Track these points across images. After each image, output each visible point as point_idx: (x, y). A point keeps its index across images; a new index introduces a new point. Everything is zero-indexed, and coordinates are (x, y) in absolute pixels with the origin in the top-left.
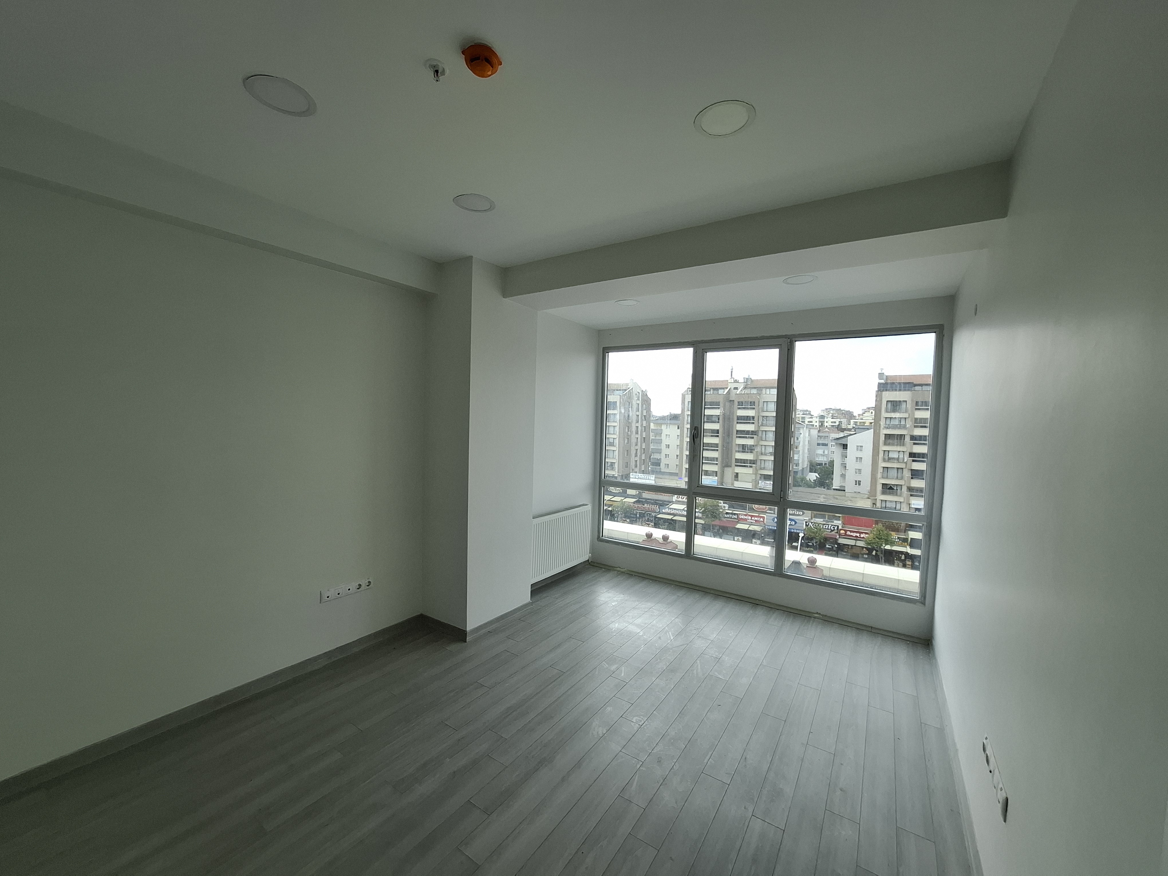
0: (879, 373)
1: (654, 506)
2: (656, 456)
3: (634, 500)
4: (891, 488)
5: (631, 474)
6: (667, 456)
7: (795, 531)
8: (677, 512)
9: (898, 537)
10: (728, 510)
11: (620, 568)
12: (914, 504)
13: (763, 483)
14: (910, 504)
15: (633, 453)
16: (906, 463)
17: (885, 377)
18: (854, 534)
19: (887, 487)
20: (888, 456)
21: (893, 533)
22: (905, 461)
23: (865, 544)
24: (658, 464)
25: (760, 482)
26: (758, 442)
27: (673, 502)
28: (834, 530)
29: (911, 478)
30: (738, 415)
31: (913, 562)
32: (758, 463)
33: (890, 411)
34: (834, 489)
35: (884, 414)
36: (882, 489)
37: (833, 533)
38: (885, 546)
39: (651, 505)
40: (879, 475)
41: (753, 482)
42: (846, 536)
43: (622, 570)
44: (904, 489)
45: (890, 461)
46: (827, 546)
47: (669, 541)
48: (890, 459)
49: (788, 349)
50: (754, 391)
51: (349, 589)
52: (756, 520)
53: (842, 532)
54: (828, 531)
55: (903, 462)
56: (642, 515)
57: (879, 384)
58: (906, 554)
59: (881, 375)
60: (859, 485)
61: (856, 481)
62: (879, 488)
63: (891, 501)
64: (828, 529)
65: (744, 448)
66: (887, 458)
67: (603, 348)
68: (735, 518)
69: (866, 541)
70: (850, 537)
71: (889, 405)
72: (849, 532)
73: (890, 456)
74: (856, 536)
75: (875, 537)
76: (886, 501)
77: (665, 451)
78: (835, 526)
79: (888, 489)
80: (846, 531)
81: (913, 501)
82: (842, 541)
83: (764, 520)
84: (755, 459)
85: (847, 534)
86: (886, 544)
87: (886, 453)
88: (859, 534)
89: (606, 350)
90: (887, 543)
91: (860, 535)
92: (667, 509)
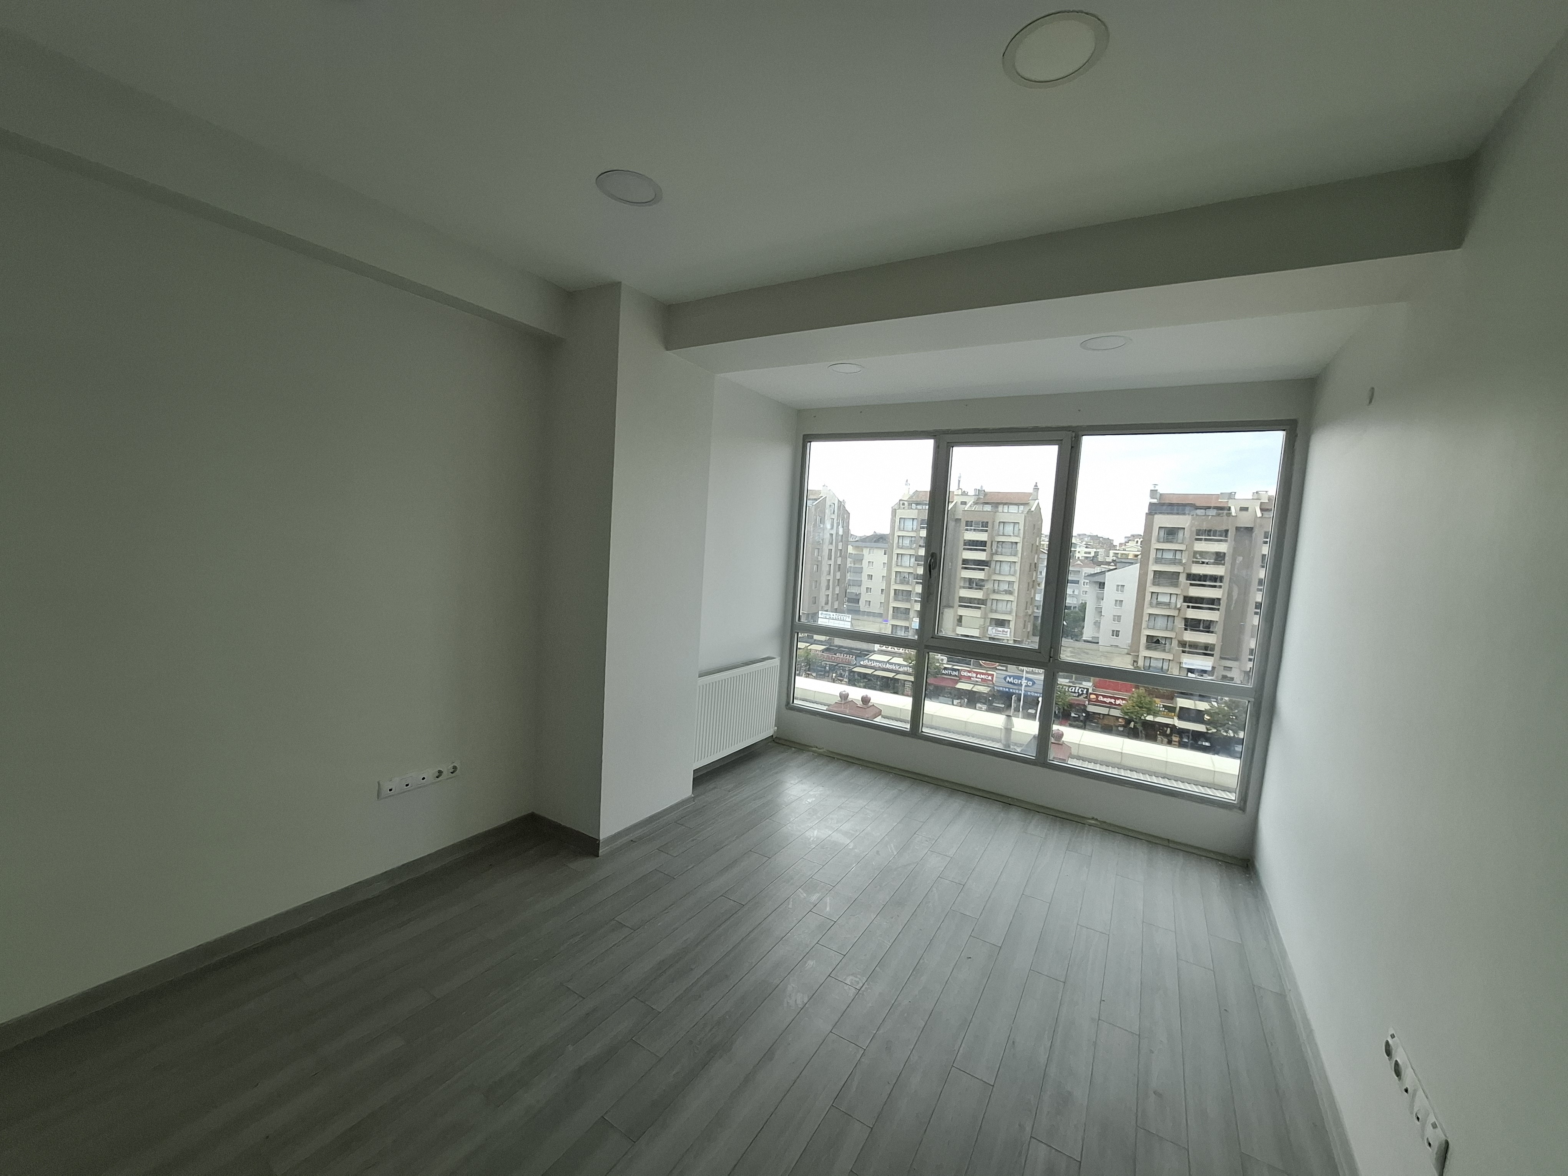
0: (1151, 490)
1: (850, 657)
2: (853, 590)
3: (824, 647)
4: (1158, 642)
5: (820, 612)
6: (868, 590)
7: (1033, 694)
8: (880, 665)
9: (1163, 705)
10: (947, 664)
11: (817, 748)
12: (1186, 663)
13: (994, 631)
14: (1180, 663)
15: (824, 584)
16: (1179, 610)
17: (1158, 496)
18: (1108, 700)
19: (1152, 641)
20: (1157, 599)
21: (1157, 700)
22: (1178, 606)
23: (1121, 713)
24: (858, 601)
25: (990, 628)
26: (990, 576)
27: (875, 651)
28: (1083, 694)
29: (1184, 629)
30: (965, 538)
31: (1181, 737)
32: (989, 603)
33: (1162, 540)
34: (1085, 641)
35: (1155, 545)
36: (1147, 642)
37: (1081, 698)
38: (1146, 716)
39: (845, 655)
40: (1144, 625)
41: (981, 629)
42: (1097, 703)
43: (820, 750)
44: (1175, 643)
45: (1158, 606)
46: (1073, 715)
47: (870, 704)
48: (1159, 604)
49: (1072, 447)
50: (988, 508)
51: (424, 779)
52: (982, 679)
53: (1093, 696)
54: (1075, 695)
55: (1176, 608)
56: (833, 669)
57: (1151, 504)
58: (1173, 727)
59: (1153, 493)
60: (1116, 636)
61: (1113, 631)
62: (1143, 640)
63: (1156, 659)
64: (1075, 692)
65: (972, 584)
66: (1154, 602)
67: (804, 435)
68: (956, 676)
69: (1122, 710)
70: (1103, 704)
71: (1162, 533)
72: (1101, 697)
73: (1159, 600)
74: (1110, 703)
75: (1134, 705)
76: (1150, 658)
77: (866, 583)
78: (1084, 688)
79: (1154, 642)
80: (1097, 696)
81: (1184, 660)
82: (1091, 709)
83: (992, 678)
84: (984, 598)
85: (1099, 699)
86: (1148, 714)
87: (1155, 596)
88: (1114, 700)
89: (808, 438)
90: (1148, 712)
91: (1115, 702)
92: (866, 661)
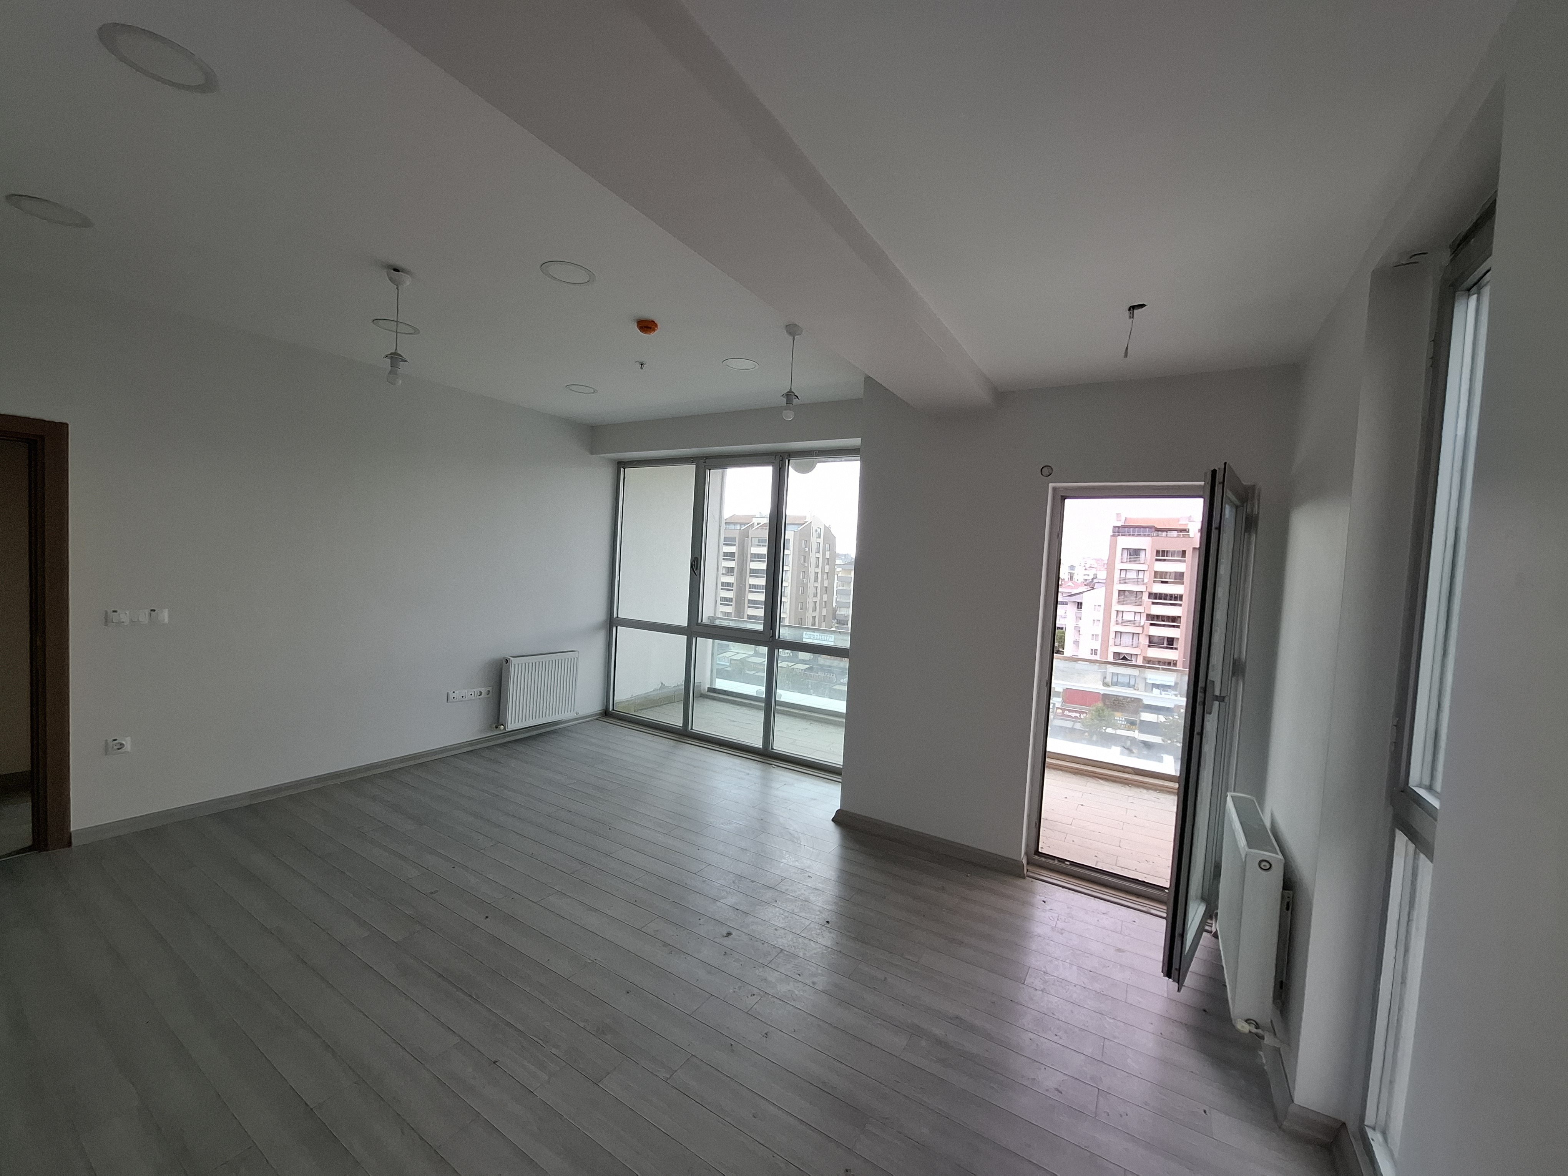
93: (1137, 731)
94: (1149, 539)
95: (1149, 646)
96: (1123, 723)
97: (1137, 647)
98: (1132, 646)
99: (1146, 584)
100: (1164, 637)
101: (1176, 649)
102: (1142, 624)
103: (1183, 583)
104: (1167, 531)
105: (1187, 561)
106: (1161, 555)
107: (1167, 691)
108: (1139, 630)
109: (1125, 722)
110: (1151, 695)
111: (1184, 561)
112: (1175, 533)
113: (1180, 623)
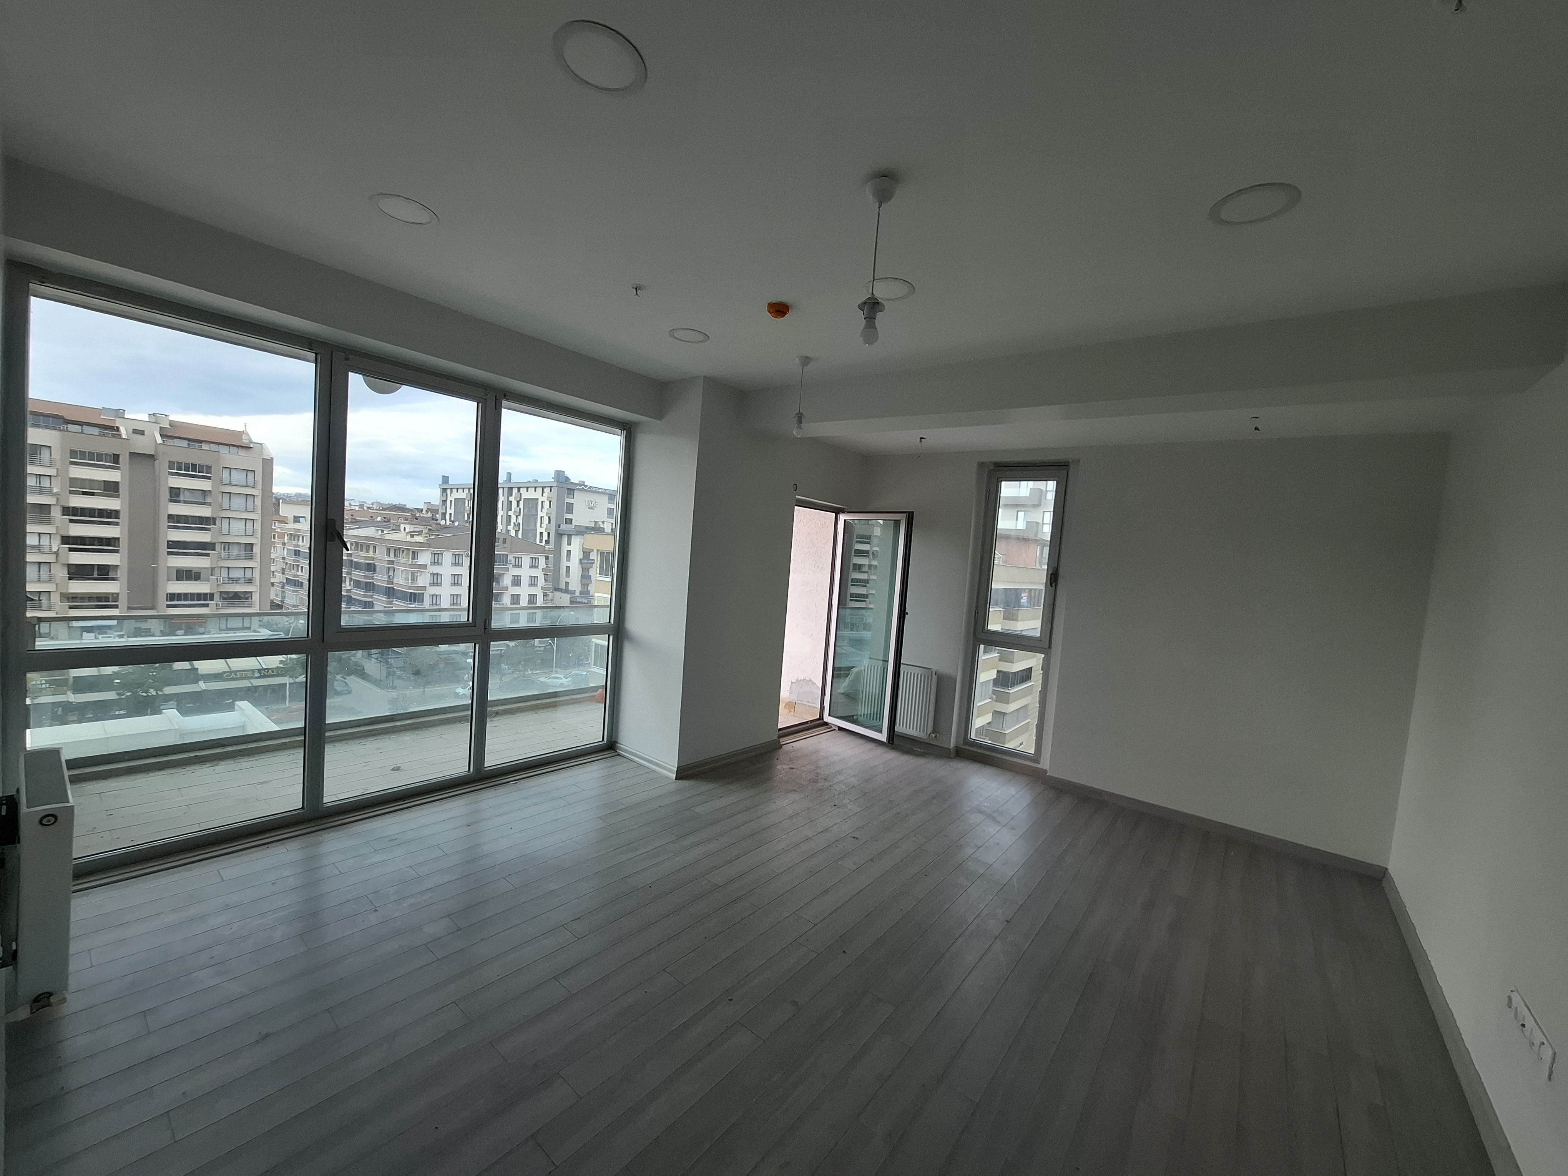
93: (69, 693)
94: (56, 433)
95: (70, 579)
96: (44, 686)
97: (50, 580)
98: (39, 581)
99: (56, 494)
100: (93, 565)
101: (113, 579)
102: (55, 549)
103: (118, 496)
104: (82, 425)
105: (122, 468)
106: (79, 456)
107: (106, 633)
108: (51, 558)
109: (48, 685)
110: (83, 641)
111: (118, 468)
112: (96, 431)
113: (119, 547)
